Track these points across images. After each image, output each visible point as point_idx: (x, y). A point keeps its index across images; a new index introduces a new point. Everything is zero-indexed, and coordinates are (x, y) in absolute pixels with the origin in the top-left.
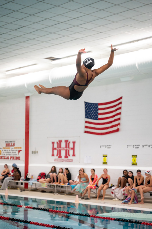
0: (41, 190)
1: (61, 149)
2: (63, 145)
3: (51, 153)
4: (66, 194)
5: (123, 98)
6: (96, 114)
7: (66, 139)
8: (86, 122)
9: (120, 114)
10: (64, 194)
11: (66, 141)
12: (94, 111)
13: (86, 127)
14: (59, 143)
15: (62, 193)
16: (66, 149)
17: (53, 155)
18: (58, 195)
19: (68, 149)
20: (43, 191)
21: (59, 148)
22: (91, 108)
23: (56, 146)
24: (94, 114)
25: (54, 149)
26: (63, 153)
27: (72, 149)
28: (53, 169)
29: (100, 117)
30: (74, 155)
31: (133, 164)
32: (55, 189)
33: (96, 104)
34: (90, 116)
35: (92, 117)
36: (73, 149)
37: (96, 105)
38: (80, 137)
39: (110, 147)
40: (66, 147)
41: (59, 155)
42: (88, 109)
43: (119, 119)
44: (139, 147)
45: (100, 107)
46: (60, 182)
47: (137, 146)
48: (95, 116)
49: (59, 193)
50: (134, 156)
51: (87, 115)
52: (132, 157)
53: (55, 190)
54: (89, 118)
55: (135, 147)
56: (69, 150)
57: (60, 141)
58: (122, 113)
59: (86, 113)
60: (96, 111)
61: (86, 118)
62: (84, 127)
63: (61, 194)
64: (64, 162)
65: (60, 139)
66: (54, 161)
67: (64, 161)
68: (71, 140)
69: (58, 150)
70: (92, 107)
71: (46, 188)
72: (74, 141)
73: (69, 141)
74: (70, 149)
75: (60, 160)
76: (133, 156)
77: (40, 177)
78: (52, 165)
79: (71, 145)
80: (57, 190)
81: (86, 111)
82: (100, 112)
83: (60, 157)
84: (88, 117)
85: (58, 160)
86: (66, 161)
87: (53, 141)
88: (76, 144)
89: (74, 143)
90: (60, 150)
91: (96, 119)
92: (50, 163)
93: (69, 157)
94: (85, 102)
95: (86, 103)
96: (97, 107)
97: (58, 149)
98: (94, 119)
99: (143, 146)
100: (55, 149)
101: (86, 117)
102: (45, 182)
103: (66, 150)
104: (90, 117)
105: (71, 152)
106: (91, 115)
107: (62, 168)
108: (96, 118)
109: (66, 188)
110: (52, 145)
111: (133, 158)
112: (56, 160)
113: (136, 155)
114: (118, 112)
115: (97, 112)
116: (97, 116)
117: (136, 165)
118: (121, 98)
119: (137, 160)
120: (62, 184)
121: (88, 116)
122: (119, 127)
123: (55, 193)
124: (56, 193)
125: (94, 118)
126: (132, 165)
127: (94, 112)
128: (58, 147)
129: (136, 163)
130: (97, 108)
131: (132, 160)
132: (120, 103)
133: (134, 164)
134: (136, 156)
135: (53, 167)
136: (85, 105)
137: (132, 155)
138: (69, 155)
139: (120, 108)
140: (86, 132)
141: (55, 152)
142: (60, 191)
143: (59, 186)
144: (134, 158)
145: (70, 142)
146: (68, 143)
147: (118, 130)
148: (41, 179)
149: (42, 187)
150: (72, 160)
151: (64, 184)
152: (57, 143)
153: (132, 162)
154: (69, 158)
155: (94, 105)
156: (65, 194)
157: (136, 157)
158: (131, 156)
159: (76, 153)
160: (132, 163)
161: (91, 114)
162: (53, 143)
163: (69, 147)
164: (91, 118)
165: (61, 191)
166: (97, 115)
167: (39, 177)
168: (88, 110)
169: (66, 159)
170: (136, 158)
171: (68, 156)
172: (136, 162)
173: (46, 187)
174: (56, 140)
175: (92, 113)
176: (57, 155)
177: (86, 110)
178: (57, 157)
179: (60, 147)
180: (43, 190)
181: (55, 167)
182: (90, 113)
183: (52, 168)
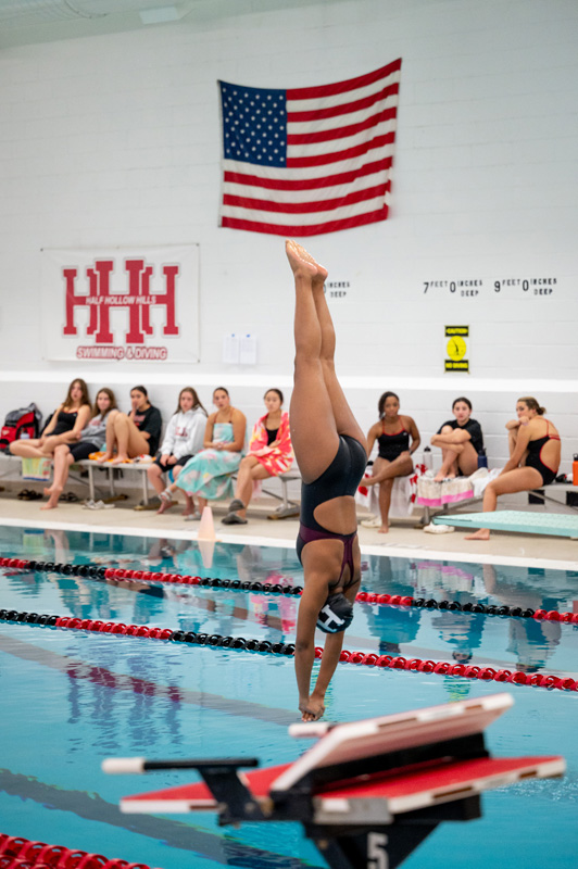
0: (20, 490)
1: (108, 300)
2: (119, 282)
3: (62, 321)
4: (142, 504)
5: (403, 65)
6: (276, 142)
7: (134, 255)
8: (229, 177)
9: (389, 138)
10: (132, 507)
11: (134, 266)
12: (264, 126)
13: (230, 200)
14: (97, 273)
15: (121, 499)
16: (131, 300)
17: (70, 329)
18: (103, 508)
19: (141, 300)
20: (31, 496)
21: (101, 299)
22: (253, 110)
23: (82, 286)
24: (267, 139)
25: (72, 301)
26: (119, 321)
27: (160, 299)
28: (77, 393)
29: (294, 151)
30: (171, 329)
31: (449, 365)
32: (88, 485)
33: (275, 93)
34: (248, 147)
35: (259, 151)
36: (168, 299)
37: (275, 99)
38: (198, 245)
39: (342, 289)
40: (134, 291)
41: (97, 331)
42: (236, 117)
43: (387, 163)
44: (478, 288)
45: (293, 106)
46: (114, 453)
47: (470, 288)
48: (271, 149)
49: (106, 502)
50: (457, 332)
51: (233, 144)
52: (447, 335)
53: (89, 490)
54: (241, 158)
55: (459, 289)
56: (146, 308)
57: (105, 267)
58: (399, 137)
59: (227, 135)
60: (276, 126)
61: (227, 156)
62: (219, 199)
63: (116, 507)
64: (125, 360)
65: (104, 256)
66: (75, 358)
67: (125, 355)
68: (156, 260)
69: (93, 308)
70: (258, 105)
71: (45, 480)
72: (171, 262)
73: (145, 266)
74: (154, 298)
75: (105, 352)
76: (452, 331)
77: (14, 432)
78: (68, 378)
79: (158, 285)
80: (95, 487)
81: (226, 127)
82: (294, 128)
83: (105, 337)
84: (239, 153)
85: (97, 352)
86: (134, 357)
87: (70, 265)
88: (179, 280)
89: (171, 272)
90: (105, 309)
91: (276, 164)
92: (57, 365)
93: (146, 336)
94: (222, 84)
95: (224, 90)
96: (282, 106)
97: (93, 301)
98: (264, 162)
99: (498, 286)
100: (82, 301)
101: (228, 151)
102: (38, 452)
103: (134, 308)
104: (247, 155)
105: (158, 315)
106: (253, 143)
107: (111, 388)
108: (276, 157)
109: (137, 479)
110: (62, 283)
111: (449, 338)
112: (87, 352)
113: (467, 328)
114: (382, 129)
115: (282, 128)
116: (283, 151)
117: (466, 370)
118: (396, 65)
119: (469, 348)
120: (120, 461)
121: (238, 147)
122: (388, 199)
123: (88, 504)
124: (96, 501)
125: (265, 156)
126: (448, 369)
127: (264, 128)
128: (93, 293)
129: (466, 362)
130: (282, 113)
131: (445, 348)
132: (393, 89)
133: (456, 366)
134: (464, 331)
135: (77, 385)
136: (224, 97)
137: (447, 328)
138: (149, 331)
139: (391, 113)
140: (227, 222)
141: (82, 315)
142: (109, 493)
143: (107, 469)
144: (456, 338)
145: (150, 270)
146: (142, 272)
147: (381, 215)
148: (17, 437)
149: (25, 474)
150: (162, 353)
151: (131, 461)
152: (90, 272)
153: (449, 358)
154: (149, 341)
155: (263, 99)
156: (139, 507)
157: (466, 335)
158: (443, 332)
159: (179, 321)
160: (447, 362)
161: (254, 140)
162: (70, 275)
163: (146, 292)
164: (253, 160)
165: (116, 494)
166: (282, 144)
167: (6, 432)
168: (237, 123)
169: (134, 345)
170: (465, 338)
171: (142, 332)
172: (465, 358)
173: (45, 473)
174: (84, 262)
175: (259, 133)
176: (90, 331)
177: (227, 120)
178: (91, 340)
179: (105, 292)
180: (30, 489)
181: (84, 387)
182: (247, 135)
183: (72, 387)
